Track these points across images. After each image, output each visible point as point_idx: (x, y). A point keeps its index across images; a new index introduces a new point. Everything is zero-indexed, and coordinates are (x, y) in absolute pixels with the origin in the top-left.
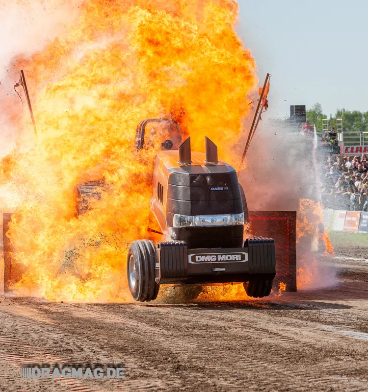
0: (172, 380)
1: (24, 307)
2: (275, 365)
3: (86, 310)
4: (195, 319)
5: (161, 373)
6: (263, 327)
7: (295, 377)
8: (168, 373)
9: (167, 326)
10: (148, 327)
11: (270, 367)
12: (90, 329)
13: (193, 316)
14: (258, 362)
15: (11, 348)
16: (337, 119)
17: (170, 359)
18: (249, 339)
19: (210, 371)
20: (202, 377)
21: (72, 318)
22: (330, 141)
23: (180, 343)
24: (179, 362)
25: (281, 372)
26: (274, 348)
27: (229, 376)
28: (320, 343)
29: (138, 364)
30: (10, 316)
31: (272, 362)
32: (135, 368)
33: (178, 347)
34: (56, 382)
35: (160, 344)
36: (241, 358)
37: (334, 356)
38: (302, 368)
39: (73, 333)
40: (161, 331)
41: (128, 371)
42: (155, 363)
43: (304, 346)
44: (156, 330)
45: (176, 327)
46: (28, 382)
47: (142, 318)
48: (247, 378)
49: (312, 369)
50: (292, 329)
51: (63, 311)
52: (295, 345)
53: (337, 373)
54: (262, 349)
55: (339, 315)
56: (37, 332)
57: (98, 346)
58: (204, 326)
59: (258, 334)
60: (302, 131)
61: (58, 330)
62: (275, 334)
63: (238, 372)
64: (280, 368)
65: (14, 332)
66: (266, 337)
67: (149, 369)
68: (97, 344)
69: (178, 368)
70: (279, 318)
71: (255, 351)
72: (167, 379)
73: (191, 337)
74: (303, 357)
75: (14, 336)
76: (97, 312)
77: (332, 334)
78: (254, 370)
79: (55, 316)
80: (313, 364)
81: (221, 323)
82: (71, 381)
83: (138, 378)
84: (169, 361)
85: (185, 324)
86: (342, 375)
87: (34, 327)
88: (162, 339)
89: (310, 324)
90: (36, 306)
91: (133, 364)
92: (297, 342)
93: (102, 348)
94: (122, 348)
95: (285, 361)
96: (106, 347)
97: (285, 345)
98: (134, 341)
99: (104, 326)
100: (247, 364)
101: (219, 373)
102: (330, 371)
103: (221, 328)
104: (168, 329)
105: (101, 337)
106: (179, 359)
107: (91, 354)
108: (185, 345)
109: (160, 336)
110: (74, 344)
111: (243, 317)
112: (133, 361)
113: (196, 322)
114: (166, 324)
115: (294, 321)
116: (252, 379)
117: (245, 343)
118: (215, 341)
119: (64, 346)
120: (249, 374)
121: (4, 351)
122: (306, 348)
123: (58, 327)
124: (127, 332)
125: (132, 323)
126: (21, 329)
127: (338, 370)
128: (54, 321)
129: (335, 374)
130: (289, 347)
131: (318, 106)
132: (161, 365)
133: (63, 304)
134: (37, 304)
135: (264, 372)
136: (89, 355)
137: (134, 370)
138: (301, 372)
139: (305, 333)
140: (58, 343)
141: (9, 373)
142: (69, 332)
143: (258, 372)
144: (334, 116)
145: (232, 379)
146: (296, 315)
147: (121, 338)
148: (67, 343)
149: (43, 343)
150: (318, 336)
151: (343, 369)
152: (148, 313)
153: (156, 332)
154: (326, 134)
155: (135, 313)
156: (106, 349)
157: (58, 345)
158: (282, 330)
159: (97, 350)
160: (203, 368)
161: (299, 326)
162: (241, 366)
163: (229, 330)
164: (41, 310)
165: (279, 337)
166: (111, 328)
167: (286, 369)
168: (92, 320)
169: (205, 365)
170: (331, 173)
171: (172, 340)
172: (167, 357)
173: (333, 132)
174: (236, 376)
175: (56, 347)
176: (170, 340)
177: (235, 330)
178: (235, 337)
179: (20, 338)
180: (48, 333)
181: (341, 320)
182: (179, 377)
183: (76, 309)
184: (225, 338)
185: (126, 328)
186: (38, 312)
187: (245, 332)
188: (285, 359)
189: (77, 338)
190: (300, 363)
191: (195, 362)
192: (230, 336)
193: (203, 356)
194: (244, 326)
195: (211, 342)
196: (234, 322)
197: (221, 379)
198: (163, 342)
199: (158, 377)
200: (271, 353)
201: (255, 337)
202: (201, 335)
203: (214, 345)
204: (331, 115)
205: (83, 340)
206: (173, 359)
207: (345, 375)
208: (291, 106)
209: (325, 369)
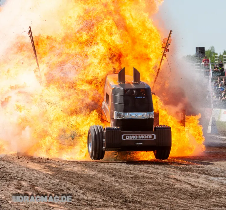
0: (122, 209)
1: (36, 164)
2: (183, 200)
3: (73, 166)
4: (136, 173)
5: (115, 204)
6: (177, 178)
7: (194, 207)
8: (120, 204)
9: (120, 177)
10: (108, 177)
11: (180, 201)
12: (74, 178)
13: (136, 171)
14: (173, 198)
15: (27, 188)
16: (224, 56)
17: (121, 196)
18: (168, 184)
19: (144, 203)
20: (139, 207)
21: (64, 171)
22: (219, 68)
23: (127, 186)
24: (126, 198)
25: (186, 205)
26: (183, 190)
27: (155, 206)
28: (209, 188)
29: (102, 198)
30: (27, 170)
31: (181, 198)
32: (100, 201)
33: (126, 189)
34: (53, 209)
35: (116, 187)
36: (163, 196)
37: (218, 195)
38: (198, 202)
39: (64, 180)
40: (116, 180)
41: (96, 203)
42: (112, 198)
43: (200, 189)
44: (113, 179)
45: (125, 177)
46: (37, 208)
47: (105, 171)
48: (166, 208)
49: (205, 203)
50: (193, 179)
51: (59, 167)
52: (195, 189)
53: (219, 206)
54: (176, 191)
55: (221, 171)
56: (43, 179)
57: (79, 188)
58: (141, 177)
59: (173, 182)
60: (203, 62)
61: (55, 178)
62: (183, 182)
63: (161, 204)
64: (186, 202)
65: (30, 179)
66: (178, 184)
67: (108, 202)
68: (78, 187)
69: (126, 201)
70: (186, 173)
71: (171, 192)
72: (118, 208)
73: (134, 183)
74: (199, 196)
75: (30, 181)
76: (78, 168)
77: (217, 183)
78: (170, 203)
79: (54, 170)
80: (205, 200)
81: (152, 175)
82: (62, 208)
83: (102, 207)
84: (120, 197)
85: (130, 175)
86: (222, 207)
87: (41, 176)
88: (117, 184)
89: (204, 176)
90: (43, 163)
91: (99, 199)
92: (196, 187)
93: (81, 189)
94: (93, 189)
95: (189, 198)
96: (83, 189)
97: (189, 188)
98: (100, 185)
99: (83, 176)
100: (166, 199)
101: (149, 205)
102: (215, 204)
103: (151, 178)
104: (120, 179)
105: (81, 183)
106: (126, 196)
107: (74, 193)
108: (130, 188)
109: (115, 182)
110: (65, 186)
111: (165, 172)
112: (99, 197)
113: (137, 174)
114: (119, 175)
115: (195, 174)
116: (169, 209)
117: (166, 187)
118: (148, 186)
119: (59, 187)
120: (167, 206)
121: (23, 190)
122: (201, 191)
123: (56, 176)
124: (96, 180)
125: (99, 174)
126: (33, 177)
127: (220, 204)
128: (53, 173)
129: (218, 206)
130: (191, 190)
131: (213, 48)
132: (115, 200)
133: (59, 163)
134: (44, 162)
135: (176, 205)
136: (73, 193)
137: (100, 202)
138: (198, 204)
139: (201, 181)
140: (55, 186)
141: (25, 203)
142: (62, 179)
143: (173, 204)
144: (222, 54)
145: (157, 208)
146: (196, 171)
147: (92, 183)
148: (60, 186)
149: (46, 185)
150: (208, 183)
151: (223, 203)
152: (109, 168)
153: (113, 180)
154: (217, 64)
155: (101, 169)
156: (83, 190)
157: (55, 187)
158: (188, 180)
159: (78, 190)
160: (140, 202)
161: (198, 177)
162: (162, 201)
163: (157, 179)
164: (46, 166)
165: (186, 184)
166: (86, 178)
167: (189, 203)
168: (76, 173)
169: (142, 200)
170: (219, 87)
171: (123, 185)
172: (119, 195)
173: (221, 63)
174: (160, 207)
175: (54, 188)
176: (121, 185)
177: (160, 179)
178: (160, 184)
179: (33, 183)
180: (50, 179)
181: (222, 174)
182: (126, 207)
183: (66, 165)
184: (154, 184)
185: (96, 178)
186: (44, 167)
187: (166, 181)
188: (189, 197)
189: (66, 183)
190: (197, 199)
191: (135, 198)
192: (157, 183)
193: (140, 194)
194: (166, 177)
195: (145, 186)
196: (159, 175)
197: (150, 208)
198: (117, 186)
199: (114, 207)
200: (181, 193)
201: (172, 184)
202: (140, 182)
203: (147, 188)
204: (220, 53)
205: (70, 184)
206: (123, 196)
207: (224, 206)
208: (196, 48)
209: (212, 203)
